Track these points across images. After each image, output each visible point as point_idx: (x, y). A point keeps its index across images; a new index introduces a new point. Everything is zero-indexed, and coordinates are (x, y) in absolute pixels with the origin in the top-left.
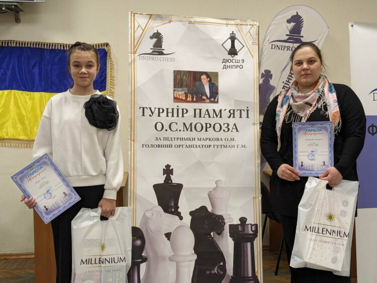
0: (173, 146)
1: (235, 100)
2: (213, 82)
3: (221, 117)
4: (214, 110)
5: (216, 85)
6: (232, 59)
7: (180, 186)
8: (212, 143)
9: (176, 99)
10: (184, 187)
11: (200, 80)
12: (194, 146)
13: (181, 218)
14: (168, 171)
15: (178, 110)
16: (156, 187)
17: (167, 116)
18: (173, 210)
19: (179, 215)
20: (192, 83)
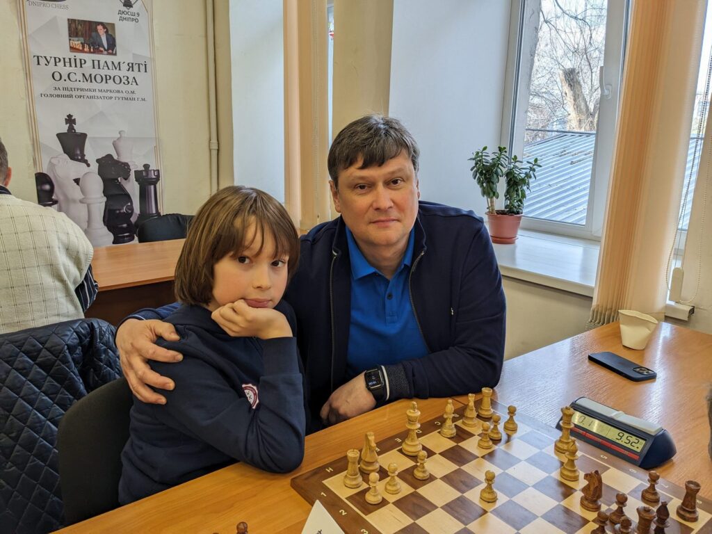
0: (74, 96)
1: (134, 54)
3: (120, 69)
4: (113, 63)
5: (114, 37)
6: (127, 11)
7: (84, 136)
8: (113, 95)
9: (73, 49)
10: (88, 136)
11: (96, 31)
12: (96, 97)
13: (88, 165)
14: (70, 120)
15: (75, 60)
16: (60, 136)
17: (65, 66)
18: (80, 157)
19: (86, 162)
20: (87, 33)
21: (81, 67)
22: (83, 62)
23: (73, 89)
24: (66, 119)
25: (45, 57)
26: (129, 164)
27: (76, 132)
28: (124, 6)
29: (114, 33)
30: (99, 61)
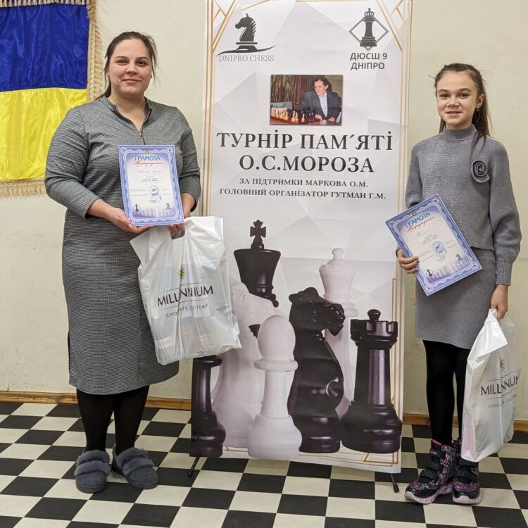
0: (268, 193)
1: (369, 120)
2: (333, 91)
3: (344, 148)
4: (334, 137)
5: (339, 96)
6: (366, 52)
7: (276, 255)
8: (329, 189)
9: (275, 120)
10: (281, 256)
11: (313, 89)
12: (300, 194)
13: (276, 304)
14: (258, 231)
15: (276, 136)
16: (239, 254)
17: (260, 146)
18: (264, 290)
19: (272, 298)
20: (299, 94)
21: (284, 146)
22: (287, 138)
23: (268, 182)
24: (252, 228)
25: (234, 135)
26: (344, 307)
27: (265, 248)
28: (361, 45)
29: (341, 90)
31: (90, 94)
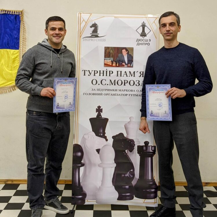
0: (103, 94)
1: (144, 66)
2: (130, 54)
3: (134, 76)
4: (130, 72)
5: (132, 55)
6: (142, 39)
7: (106, 120)
8: (128, 93)
9: (106, 65)
10: (109, 120)
11: (122, 53)
12: (116, 95)
13: (107, 140)
14: (99, 110)
15: (107, 71)
16: (92, 120)
17: (100, 75)
18: (102, 135)
19: (105, 138)
20: (116, 54)
21: (110, 76)
22: (111, 72)
23: (103, 90)
24: (96, 109)
25: (89, 71)
26: (134, 140)
27: (102, 117)
28: (141, 36)
29: (133, 54)
30: (121, 72)
31: (20, 52)
